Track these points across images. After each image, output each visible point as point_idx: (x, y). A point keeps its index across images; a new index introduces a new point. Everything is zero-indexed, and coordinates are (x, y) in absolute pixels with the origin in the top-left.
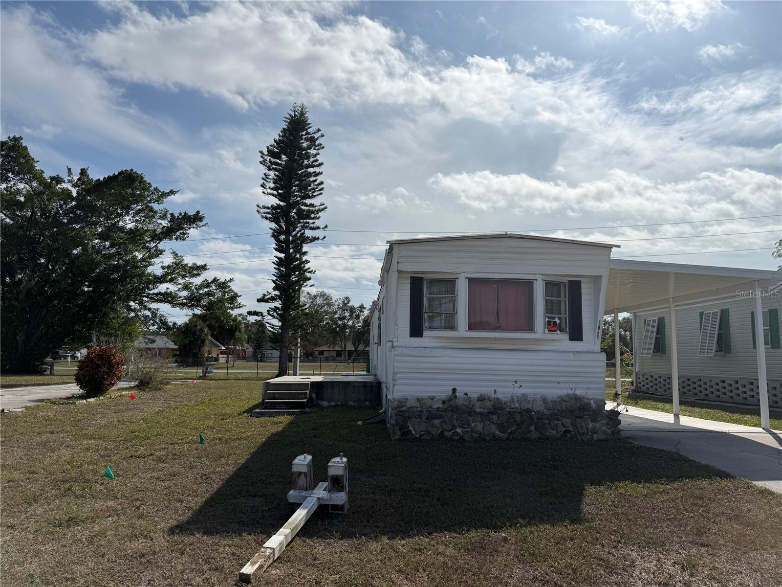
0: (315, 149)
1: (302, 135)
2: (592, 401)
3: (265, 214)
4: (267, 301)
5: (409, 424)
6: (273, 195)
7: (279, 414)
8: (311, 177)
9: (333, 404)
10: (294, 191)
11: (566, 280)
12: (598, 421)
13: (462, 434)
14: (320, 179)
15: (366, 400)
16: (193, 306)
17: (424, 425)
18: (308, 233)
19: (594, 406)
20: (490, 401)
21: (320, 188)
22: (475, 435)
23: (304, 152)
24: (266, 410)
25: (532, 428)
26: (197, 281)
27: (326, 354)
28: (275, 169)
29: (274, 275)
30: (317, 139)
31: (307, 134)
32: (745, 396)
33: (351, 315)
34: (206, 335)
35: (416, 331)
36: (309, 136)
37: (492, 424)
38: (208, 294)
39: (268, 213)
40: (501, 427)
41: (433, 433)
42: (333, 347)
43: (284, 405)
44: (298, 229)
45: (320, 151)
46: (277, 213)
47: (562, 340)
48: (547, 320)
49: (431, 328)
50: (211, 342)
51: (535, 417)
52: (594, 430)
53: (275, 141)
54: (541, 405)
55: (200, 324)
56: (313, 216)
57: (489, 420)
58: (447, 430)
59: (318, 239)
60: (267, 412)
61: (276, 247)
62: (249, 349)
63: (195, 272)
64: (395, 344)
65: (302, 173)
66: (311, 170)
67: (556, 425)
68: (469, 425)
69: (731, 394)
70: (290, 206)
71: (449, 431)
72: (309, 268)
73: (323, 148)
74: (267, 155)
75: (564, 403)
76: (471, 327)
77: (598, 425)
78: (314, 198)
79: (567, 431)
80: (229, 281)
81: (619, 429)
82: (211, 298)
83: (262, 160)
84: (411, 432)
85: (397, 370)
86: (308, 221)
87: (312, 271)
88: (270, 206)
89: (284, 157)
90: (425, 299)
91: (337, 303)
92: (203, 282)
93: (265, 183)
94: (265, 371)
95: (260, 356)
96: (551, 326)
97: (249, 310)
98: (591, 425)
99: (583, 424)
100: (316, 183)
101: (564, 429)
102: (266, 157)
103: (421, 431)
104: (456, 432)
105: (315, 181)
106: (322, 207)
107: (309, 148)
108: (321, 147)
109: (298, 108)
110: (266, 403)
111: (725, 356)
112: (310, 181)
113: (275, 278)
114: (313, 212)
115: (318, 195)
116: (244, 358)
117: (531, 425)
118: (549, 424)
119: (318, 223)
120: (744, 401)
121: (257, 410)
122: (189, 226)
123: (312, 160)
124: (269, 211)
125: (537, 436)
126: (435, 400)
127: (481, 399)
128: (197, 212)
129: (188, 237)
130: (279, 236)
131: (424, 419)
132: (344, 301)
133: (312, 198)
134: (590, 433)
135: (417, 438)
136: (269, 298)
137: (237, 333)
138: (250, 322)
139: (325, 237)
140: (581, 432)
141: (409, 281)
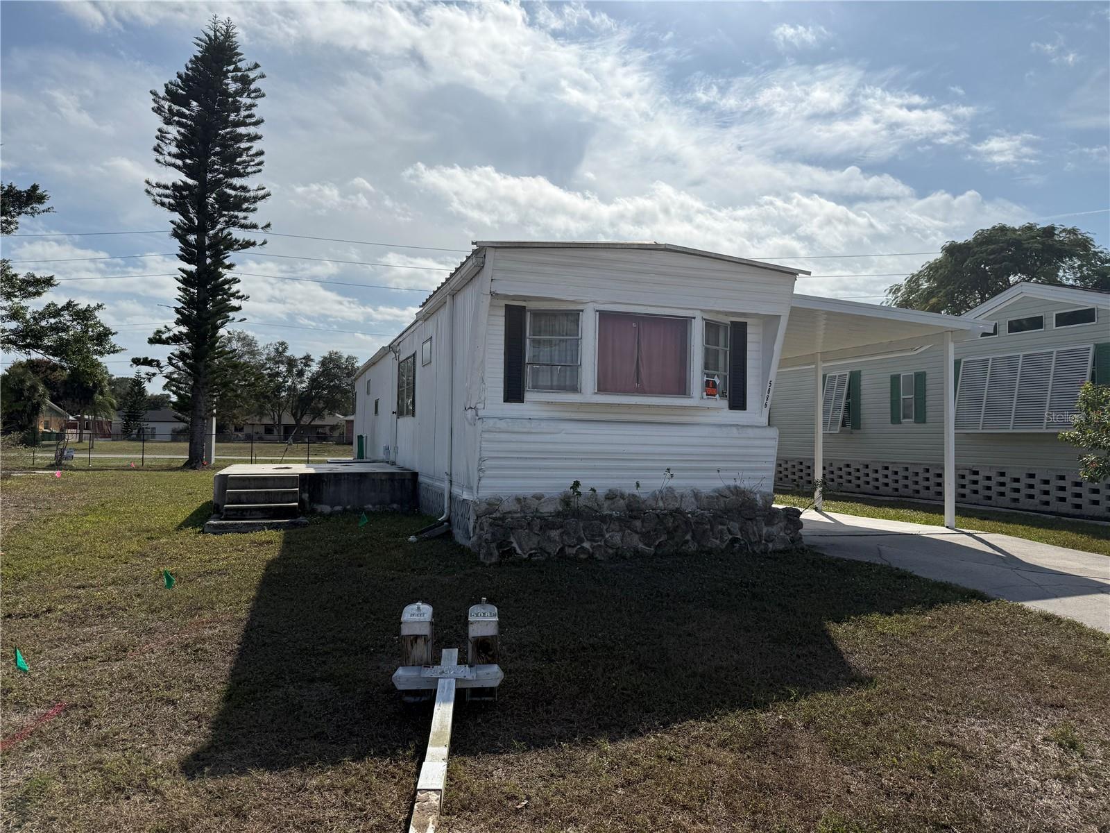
0: (249, 96)
1: (228, 71)
2: (758, 496)
3: (160, 196)
4: (166, 342)
5: (512, 539)
6: (174, 165)
7: (252, 528)
8: (240, 141)
9: (338, 508)
10: (214, 163)
11: (727, 320)
12: (774, 525)
13: (591, 550)
14: (256, 146)
15: (393, 502)
16: (28, 346)
17: (535, 539)
18: (237, 234)
19: (760, 502)
20: (623, 499)
21: (257, 160)
22: (611, 551)
23: (230, 99)
24: (230, 522)
25: (688, 537)
26: (34, 305)
27: (247, 430)
28: (179, 124)
29: (179, 300)
30: (254, 80)
31: (237, 69)
32: (876, 484)
33: (289, 371)
34: (43, 396)
35: (514, 392)
36: (239, 74)
37: (634, 534)
38: (56, 329)
39: (167, 196)
40: (646, 537)
41: (550, 551)
42: (260, 420)
43: (258, 513)
44: (219, 227)
45: (258, 101)
46: (182, 197)
47: (719, 409)
48: (705, 379)
49: (536, 387)
50: (51, 409)
51: (692, 521)
52: (769, 537)
53: (179, 76)
54: (692, 502)
55: (30, 379)
56: (245, 206)
57: (629, 528)
58: (570, 546)
59: (254, 244)
60: (232, 525)
61: (180, 253)
62: (117, 420)
63: (31, 289)
64: (481, 413)
65: (227, 133)
66: (242, 130)
67: (721, 532)
68: (603, 536)
69: (858, 482)
70: (206, 187)
71: (573, 547)
72: (238, 292)
73: (263, 95)
74: (164, 99)
75: (722, 500)
76: (602, 388)
77: (774, 529)
78: (246, 178)
79: (735, 540)
80: (95, 309)
81: (801, 535)
82: (63, 335)
83: (156, 105)
84: (515, 550)
85: (485, 454)
86: (236, 213)
87: (243, 296)
88: (170, 184)
89: (194, 104)
90: (528, 341)
91: (266, 351)
92: (49, 306)
93: (162, 144)
94: (157, 457)
95: (135, 431)
96: (710, 388)
97: (134, 357)
98: (765, 530)
99: (755, 528)
100: (251, 152)
101: (730, 537)
102: (163, 102)
103: (531, 550)
104: (583, 548)
105: (249, 149)
106: (261, 193)
107: (239, 93)
108: (259, 94)
109: (220, 25)
110: (227, 509)
111: (851, 433)
112: (239, 148)
113: (180, 305)
114: (246, 200)
115: (255, 172)
116: (107, 436)
117: (686, 533)
118: (712, 530)
119: (252, 218)
120: (875, 491)
121: (212, 522)
122: (18, 210)
123: (243, 113)
124: (168, 192)
125: (695, 549)
126: (543, 500)
127: (611, 496)
128: (32, 187)
129: (17, 228)
130: (186, 235)
131: (536, 529)
132: (278, 349)
133: (244, 176)
134: (763, 542)
135: (525, 560)
136: (170, 338)
137: (96, 395)
138: (113, 378)
139: (265, 243)
140: (753, 540)
141: (502, 312)
